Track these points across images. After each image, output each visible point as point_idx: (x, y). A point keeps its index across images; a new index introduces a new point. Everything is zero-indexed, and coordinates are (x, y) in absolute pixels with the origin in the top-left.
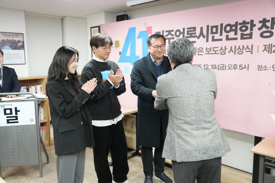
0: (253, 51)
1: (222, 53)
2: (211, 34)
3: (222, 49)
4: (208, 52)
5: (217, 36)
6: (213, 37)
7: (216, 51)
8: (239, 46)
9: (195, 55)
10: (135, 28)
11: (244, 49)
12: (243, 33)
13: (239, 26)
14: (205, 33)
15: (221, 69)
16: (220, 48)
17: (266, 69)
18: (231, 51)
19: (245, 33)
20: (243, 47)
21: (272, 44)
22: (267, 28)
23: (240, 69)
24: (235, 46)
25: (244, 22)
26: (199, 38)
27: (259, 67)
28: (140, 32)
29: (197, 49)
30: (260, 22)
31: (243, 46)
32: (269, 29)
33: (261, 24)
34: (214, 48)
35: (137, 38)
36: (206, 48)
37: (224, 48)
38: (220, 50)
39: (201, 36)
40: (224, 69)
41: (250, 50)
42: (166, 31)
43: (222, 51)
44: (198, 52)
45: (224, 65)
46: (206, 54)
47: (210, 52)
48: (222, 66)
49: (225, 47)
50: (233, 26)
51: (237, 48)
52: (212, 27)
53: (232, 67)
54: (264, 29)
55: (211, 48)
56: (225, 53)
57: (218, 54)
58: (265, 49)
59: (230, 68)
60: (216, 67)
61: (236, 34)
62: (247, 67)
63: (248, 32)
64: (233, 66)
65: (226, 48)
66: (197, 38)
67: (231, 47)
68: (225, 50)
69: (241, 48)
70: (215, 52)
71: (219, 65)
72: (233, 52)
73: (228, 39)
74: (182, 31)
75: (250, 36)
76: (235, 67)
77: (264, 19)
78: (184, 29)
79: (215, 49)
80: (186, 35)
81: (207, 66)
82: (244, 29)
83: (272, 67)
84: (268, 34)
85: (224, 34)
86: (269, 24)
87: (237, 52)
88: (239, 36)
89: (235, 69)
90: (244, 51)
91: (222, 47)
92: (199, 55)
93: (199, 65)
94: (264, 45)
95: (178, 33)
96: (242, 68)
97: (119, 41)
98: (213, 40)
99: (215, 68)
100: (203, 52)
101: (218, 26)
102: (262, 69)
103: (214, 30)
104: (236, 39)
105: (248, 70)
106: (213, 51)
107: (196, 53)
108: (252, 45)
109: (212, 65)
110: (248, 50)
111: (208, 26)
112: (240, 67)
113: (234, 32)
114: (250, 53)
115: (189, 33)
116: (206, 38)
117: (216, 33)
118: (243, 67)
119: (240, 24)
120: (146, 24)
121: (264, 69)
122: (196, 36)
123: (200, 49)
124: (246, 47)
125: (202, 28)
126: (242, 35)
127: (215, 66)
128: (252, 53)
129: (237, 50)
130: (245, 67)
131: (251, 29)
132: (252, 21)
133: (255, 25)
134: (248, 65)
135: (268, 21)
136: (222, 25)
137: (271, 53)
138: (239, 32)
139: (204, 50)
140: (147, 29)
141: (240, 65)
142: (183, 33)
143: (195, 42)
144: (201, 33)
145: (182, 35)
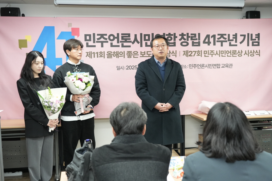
0: (177, 55)
2: (144, 40)
4: (143, 56)
7: (149, 54)
9: (131, 57)
10: (53, 28)
11: (171, 53)
14: (139, 40)
17: (186, 67)
19: (170, 42)
21: (188, 51)
22: (185, 39)
25: (170, 34)
26: (133, 43)
28: (62, 32)
29: (132, 52)
30: (180, 35)
31: (170, 51)
32: (186, 41)
33: (181, 37)
34: (147, 52)
35: (58, 39)
36: (141, 52)
39: (136, 42)
41: (175, 54)
42: (98, 35)
44: (133, 55)
46: (140, 57)
47: (144, 56)
52: (145, 35)
54: (183, 40)
55: (145, 52)
58: (184, 54)
63: (172, 41)
66: (131, 43)
70: (149, 55)
74: (116, 36)
75: (174, 44)
77: (183, 34)
78: (118, 34)
79: (149, 53)
80: (120, 39)
82: (169, 39)
83: (189, 66)
84: (186, 44)
86: (185, 37)
90: (171, 55)
92: (134, 57)
93: (135, 66)
94: (183, 51)
95: (112, 38)
97: (26, 40)
98: (147, 45)
100: (138, 55)
101: (150, 35)
102: (183, 67)
103: (147, 38)
106: (147, 54)
108: (176, 51)
110: (173, 54)
111: (141, 34)
114: (175, 56)
115: (124, 38)
116: (140, 43)
117: (149, 40)
119: (167, 35)
120: (70, 25)
121: (184, 67)
122: (131, 42)
123: (135, 53)
125: (136, 35)
131: (175, 40)
132: (175, 34)
133: (177, 37)
135: (185, 35)
136: (153, 34)
137: (188, 57)
139: (139, 53)
140: (72, 30)
142: (118, 38)
143: (130, 46)
144: (136, 39)
145: (116, 40)
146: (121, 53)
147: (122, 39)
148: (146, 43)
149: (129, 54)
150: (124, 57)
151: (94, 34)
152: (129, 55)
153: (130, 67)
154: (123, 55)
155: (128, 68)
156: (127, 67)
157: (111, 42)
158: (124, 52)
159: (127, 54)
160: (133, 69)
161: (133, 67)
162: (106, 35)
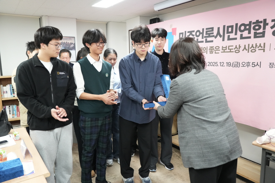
0: (265, 49)
1: (236, 51)
2: (227, 33)
3: (236, 47)
4: (224, 51)
5: (232, 36)
6: (229, 36)
7: (231, 49)
8: (253, 45)
9: (213, 53)
11: (257, 47)
12: (256, 32)
13: (252, 26)
14: (222, 33)
15: (235, 66)
16: (234, 47)
18: (245, 49)
19: (258, 32)
20: (256, 46)
23: (252, 66)
24: (249, 45)
25: (258, 22)
26: (216, 37)
27: (271, 64)
29: (214, 48)
30: (273, 21)
31: (256, 44)
33: (273, 23)
34: (229, 46)
36: (223, 46)
37: (238, 47)
38: (234, 49)
39: (218, 36)
40: (238, 66)
41: (263, 48)
42: (188, 32)
43: (236, 49)
44: (215, 50)
45: (238, 62)
46: (222, 52)
47: (225, 51)
48: (237, 63)
49: (239, 45)
50: (247, 25)
51: (250, 46)
52: (228, 27)
53: (246, 65)
55: (226, 46)
56: (239, 51)
57: (233, 52)
59: (243, 65)
60: (231, 64)
61: (249, 33)
62: (259, 65)
63: (261, 31)
64: (246, 63)
65: (240, 47)
66: (214, 38)
67: (245, 45)
68: (239, 49)
69: (254, 46)
70: (230, 51)
71: (233, 63)
72: (246, 50)
73: (242, 38)
74: (201, 31)
75: (263, 35)
76: (248, 64)
78: (203, 29)
79: (230, 48)
80: (205, 35)
81: (223, 63)
82: (257, 27)
85: (239, 33)
87: (250, 50)
88: (252, 35)
89: (248, 66)
90: (257, 49)
91: (236, 46)
92: (215, 53)
93: (216, 62)
95: (198, 34)
96: (254, 65)
98: (229, 39)
99: (229, 65)
100: (220, 50)
101: (233, 26)
102: (274, 66)
103: (230, 30)
104: (250, 37)
105: (260, 67)
106: (229, 49)
107: (213, 51)
108: (264, 44)
109: (227, 63)
110: (260, 48)
111: (224, 26)
112: (252, 64)
113: (247, 31)
115: (208, 33)
116: (222, 37)
117: (232, 32)
118: (256, 64)
119: (254, 23)
120: (171, 26)
122: (213, 36)
123: (217, 48)
124: (258, 45)
125: (219, 28)
126: (255, 34)
127: (229, 64)
128: (264, 51)
129: (251, 48)
130: (257, 64)
131: (264, 28)
132: (265, 20)
133: (267, 24)
134: (261, 62)
136: (237, 24)
138: (253, 31)
140: (172, 31)
141: (253, 63)
142: (203, 33)
143: (212, 41)
144: (218, 33)
145: (201, 35)
146: (204, 49)
147: (206, 35)
148: (228, 36)
149: (212, 49)
150: (207, 53)
151: (185, 32)
152: (211, 51)
153: (211, 63)
154: (206, 51)
155: (210, 65)
156: (209, 63)
157: (197, 38)
158: (207, 47)
159: (209, 50)
160: (213, 66)
161: (214, 63)
162: (194, 31)
